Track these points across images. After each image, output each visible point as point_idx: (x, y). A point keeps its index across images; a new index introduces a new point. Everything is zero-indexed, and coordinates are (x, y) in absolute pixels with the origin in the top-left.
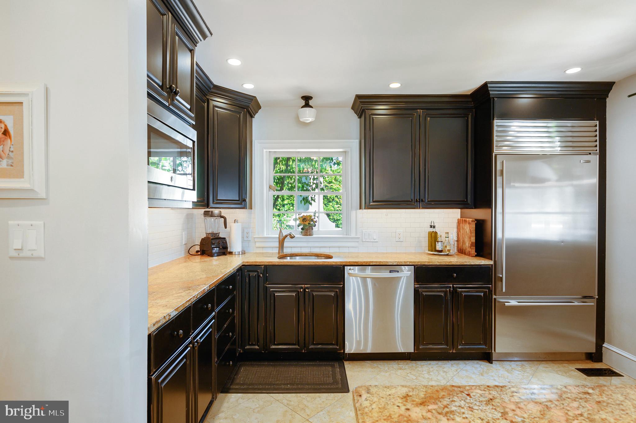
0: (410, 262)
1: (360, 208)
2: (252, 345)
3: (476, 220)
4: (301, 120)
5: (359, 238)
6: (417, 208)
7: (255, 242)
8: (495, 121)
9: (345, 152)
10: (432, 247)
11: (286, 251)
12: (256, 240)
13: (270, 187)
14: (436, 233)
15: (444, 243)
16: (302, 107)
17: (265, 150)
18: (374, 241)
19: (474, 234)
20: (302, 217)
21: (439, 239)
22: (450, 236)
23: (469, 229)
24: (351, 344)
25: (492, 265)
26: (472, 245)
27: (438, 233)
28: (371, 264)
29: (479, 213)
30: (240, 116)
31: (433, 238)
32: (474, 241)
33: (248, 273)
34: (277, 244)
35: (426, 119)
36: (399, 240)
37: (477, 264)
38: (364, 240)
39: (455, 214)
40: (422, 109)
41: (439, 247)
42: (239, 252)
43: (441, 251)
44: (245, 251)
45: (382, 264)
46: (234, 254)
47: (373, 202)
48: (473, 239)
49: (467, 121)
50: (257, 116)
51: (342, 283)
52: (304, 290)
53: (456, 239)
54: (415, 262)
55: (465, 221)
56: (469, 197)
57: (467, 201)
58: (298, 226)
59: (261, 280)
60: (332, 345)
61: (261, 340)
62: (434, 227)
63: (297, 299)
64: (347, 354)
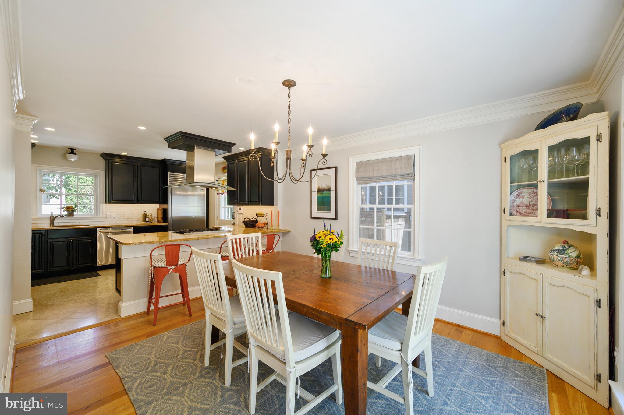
0: (132, 225)
1: (105, 203)
3: (163, 209)
4: (68, 159)
5: (104, 217)
6: (137, 204)
8: (169, 172)
9: (96, 175)
10: (144, 220)
11: (55, 224)
13: (41, 190)
14: (146, 214)
15: (150, 218)
16: (69, 153)
17: (37, 170)
18: (113, 218)
19: (162, 214)
20: (66, 207)
21: (148, 216)
22: (153, 215)
23: (161, 212)
24: (101, 261)
25: (168, 225)
26: (161, 218)
27: (148, 214)
28: (112, 227)
29: (164, 206)
31: (145, 216)
34: (49, 221)
35: (140, 167)
36: (128, 218)
38: (107, 218)
39: (157, 206)
40: (139, 163)
41: (147, 219)
43: (148, 221)
45: (117, 226)
47: (113, 200)
48: (162, 216)
51: (96, 236)
52: (73, 240)
53: (156, 217)
54: (135, 225)
55: (160, 209)
56: (161, 199)
57: (160, 201)
58: (64, 211)
59: (44, 237)
60: (90, 263)
61: (43, 266)
62: (145, 212)
63: (68, 244)
64: (99, 266)
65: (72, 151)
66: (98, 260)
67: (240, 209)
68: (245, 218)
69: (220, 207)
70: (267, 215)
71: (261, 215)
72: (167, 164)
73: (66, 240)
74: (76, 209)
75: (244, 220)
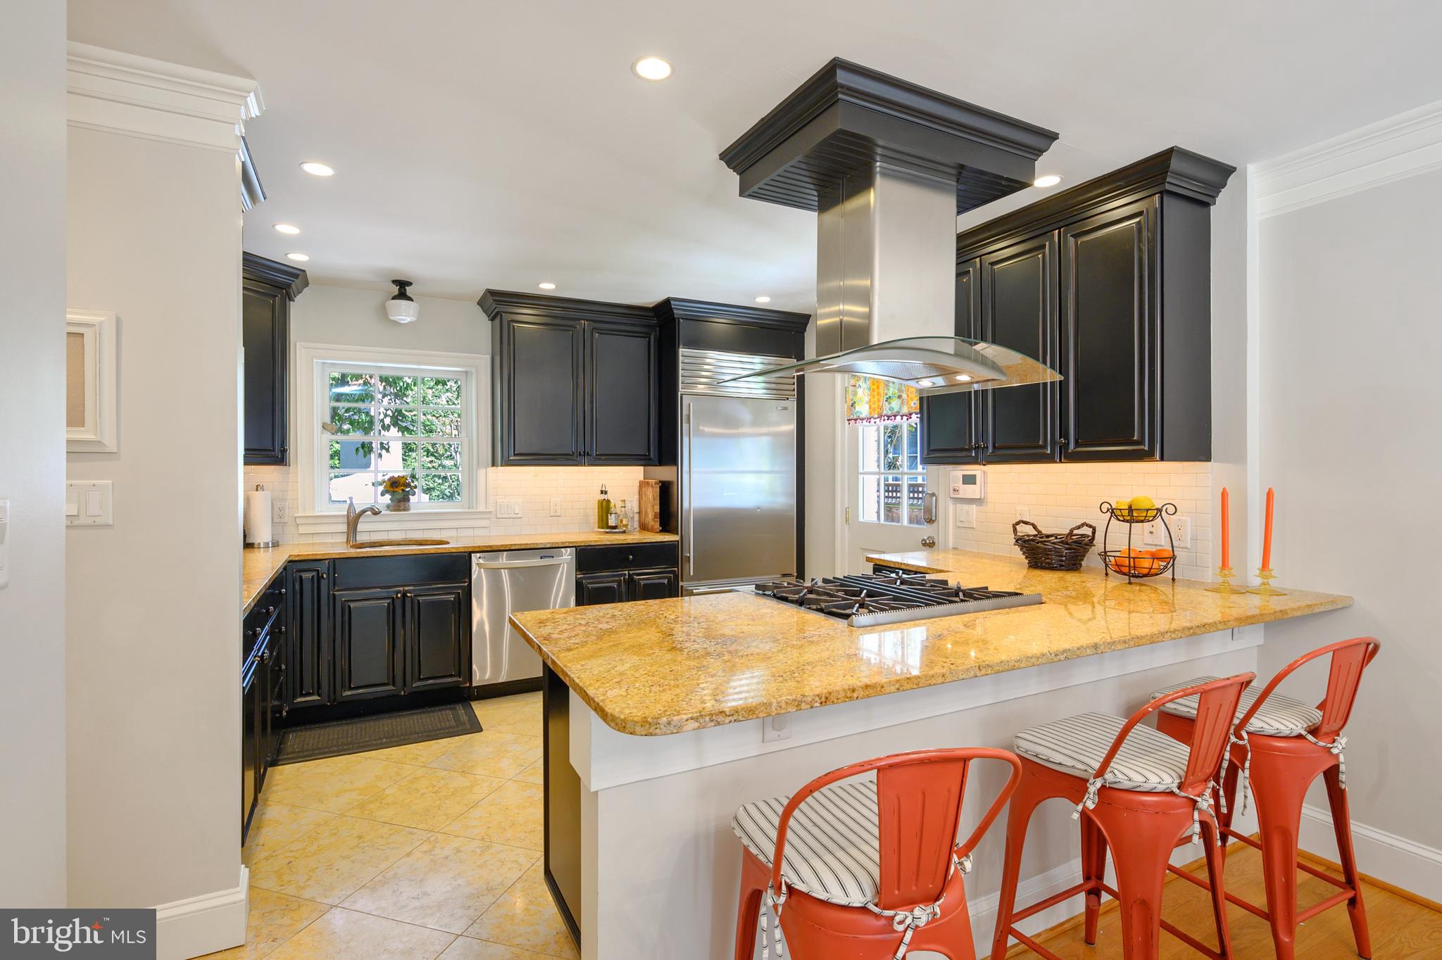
0: (570, 542)
1: (493, 465)
2: (309, 694)
3: (660, 482)
4: (392, 318)
5: (491, 511)
6: (581, 466)
7: (298, 525)
8: (680, 350)
9: (466, 372)
10: (603, 523)
11: (361, 538)
12: (298, 521)
13: (324, 427)
14: (608, 501)
15: (619, 516)
16: (394, 298)
17: (315, 360)
18: (515, 516)
19: (658, 501)
20: (389, 479)
21: (613, 510)
22: (628, 505)
23: (653, 494)
24: (483, 670)
25: (678, 541)
26: (655, 517)
27: (612, 501)
28: (513, 548)
29: (664, 473)
30: (274, 302)
31: (605, 508)
32: (658, 511)
33: (298, 574)
34: (344, 528)
35: (592, 335)
36: (554, 514)
37: (659, 540)
38: (499, 516)
39: (635, 473)
40: (587, 320)
41: (612, 522)
42: (268, 543)
43: (615, 527)
44: (278, 542)
45: (528, 547)
46: (256, 546)
47: (515, 455)
48: (657, 508)
49: (649, 342)
50: (298, 298)
51: (467, 580)
52: (404, 595)
53: (636, 510)
54: (577, 542)
55: (648, 483)
56: (652, 449)
57: (649, 454)
58: (383, 494)
59: (324, 584)
60: (451, 676)
61: (325, 684)
62: (606, 493)
63: (391, 610)
64: (476, 687)
65: (402, 289)
66: (474, 667)
67: (970, 480)
68: (1018, 523)
69: (854, 472)
70: (1171, 509)
71: (1147, 510)
72: (674, 319)
73: (383, 593)
74: (416, 487)
75: (1015, 530)
